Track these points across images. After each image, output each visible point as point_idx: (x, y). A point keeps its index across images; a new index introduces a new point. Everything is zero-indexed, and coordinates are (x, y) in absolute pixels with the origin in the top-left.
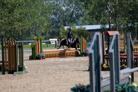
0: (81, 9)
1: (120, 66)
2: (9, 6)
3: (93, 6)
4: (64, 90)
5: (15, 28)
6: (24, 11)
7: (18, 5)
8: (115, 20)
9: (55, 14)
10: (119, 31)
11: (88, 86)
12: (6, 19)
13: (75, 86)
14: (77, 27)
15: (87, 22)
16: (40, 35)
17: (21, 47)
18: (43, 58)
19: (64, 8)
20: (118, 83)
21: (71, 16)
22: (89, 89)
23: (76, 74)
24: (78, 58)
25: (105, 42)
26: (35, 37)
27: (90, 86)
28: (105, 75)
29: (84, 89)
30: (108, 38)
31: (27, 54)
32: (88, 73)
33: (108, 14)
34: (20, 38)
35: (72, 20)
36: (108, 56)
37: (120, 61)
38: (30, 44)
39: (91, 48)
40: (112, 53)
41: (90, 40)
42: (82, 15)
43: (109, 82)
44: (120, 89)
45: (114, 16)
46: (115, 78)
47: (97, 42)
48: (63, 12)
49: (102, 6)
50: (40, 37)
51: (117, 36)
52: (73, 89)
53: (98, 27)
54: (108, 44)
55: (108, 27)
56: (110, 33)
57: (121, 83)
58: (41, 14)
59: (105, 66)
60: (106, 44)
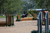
0: (35, 3)
1: (49, 24)
2: (9, 2)
3: (39, 2)
4: (28, 32)
5: (11, 10)
6: (14, 4)
7: (12, 2)
8: (47, 7)
9: (25, 5)
10: (49, 11)
11: (37, 31)
12: (8, 7)
13: (32, 31)
14: (33, 10)
15: (37, 8)
16: (20, 12)
17: (13, 17)
18: (21, 21)
19: (28, 3)
20: (48, 30)
21: (31, 6)
22: (38, 32)
23: (33, 27)
24: (33, 21)
25: (43, 15)
26: (18, 13)
27: (38, 31)
28: (43, 27)
29: (36, 32)
30: (45, 14)
31: (15, 19)
32: (37, 26)
33: (44, 5)
34: (12, 13)
35: (31, 7)
36: (44, 20)
37: (49, 22)
38: (16, 16)
39: (38, 17)
40: (46, 19)
41: (38, 14)
42: (35, 5)
43: (45, 30)
44: (49, 32)
45: (47, 6)
46: (47, 28)
47: (40, 15)
48: (28, 4)
49: (42, 2)
50: (20, 13)
51: (48, 13)
52: (32, 32)
53: (41, 10)
54: (45, 16)
55: (44, 9)
56: (45, 12)
57: (49, 30)
58: (20, 5)
59: (43, 24)
60: (44, 16)
